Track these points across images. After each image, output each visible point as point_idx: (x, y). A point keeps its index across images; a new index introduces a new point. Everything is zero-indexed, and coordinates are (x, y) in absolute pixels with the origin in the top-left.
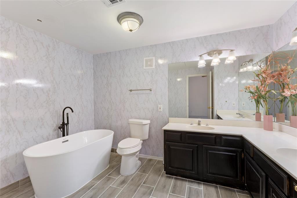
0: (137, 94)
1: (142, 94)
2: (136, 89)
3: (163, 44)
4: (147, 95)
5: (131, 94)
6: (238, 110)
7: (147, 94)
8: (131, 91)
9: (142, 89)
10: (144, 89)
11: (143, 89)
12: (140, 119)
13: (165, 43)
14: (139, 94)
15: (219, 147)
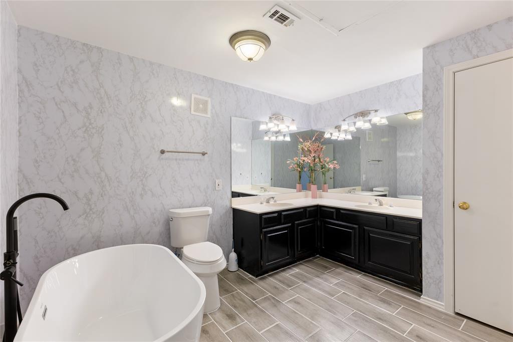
0: (176, 160)
1: (188, 160)
2: (175, 150)
3: (223, 82)
4: (196, 162)
5: (162, 159)
7: (197, 160)
8: (163, 152)
9: (187, 151)
10: (192, 151)
11: (190, 151)
12: (183, 208)
13: (226, 83)
14: (179, 160)
15: (305, 220)
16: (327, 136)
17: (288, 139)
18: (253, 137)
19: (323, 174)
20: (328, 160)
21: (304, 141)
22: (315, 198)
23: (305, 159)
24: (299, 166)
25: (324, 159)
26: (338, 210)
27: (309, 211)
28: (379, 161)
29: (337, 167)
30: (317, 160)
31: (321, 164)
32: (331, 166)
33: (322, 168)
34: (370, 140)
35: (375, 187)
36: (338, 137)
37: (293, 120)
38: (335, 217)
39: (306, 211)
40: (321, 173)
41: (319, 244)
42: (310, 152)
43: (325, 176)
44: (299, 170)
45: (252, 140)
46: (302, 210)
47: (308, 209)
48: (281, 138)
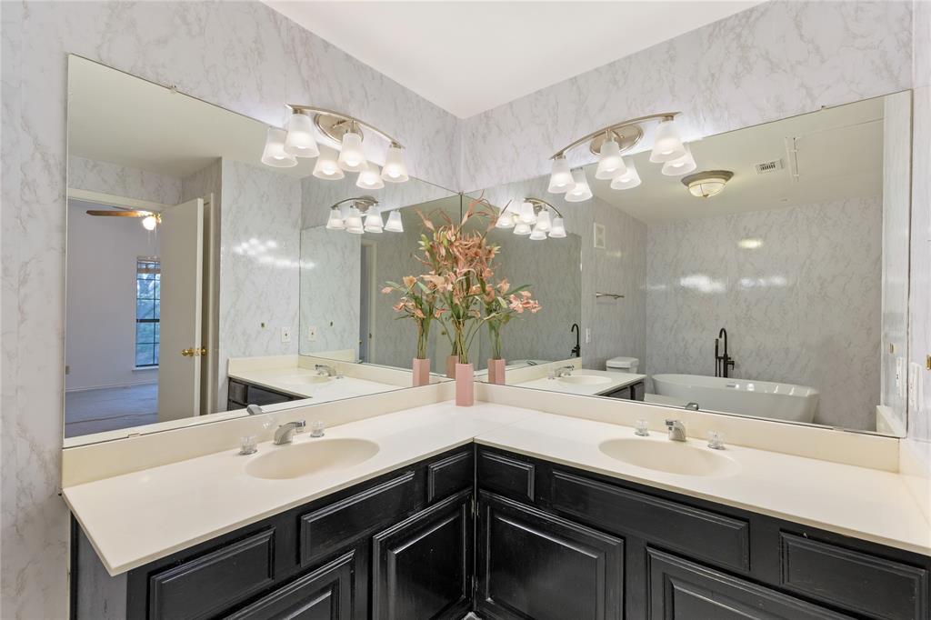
6: (297, 356)
15: (423, 512)
16: (504, 222)
17: (396, 225)
18: (304, 220)
19: (492, 327)
20: (506, 287)
21: (437, 228)
22: (466, 405)
23: (439, 280)
24: (418, 301)
25: (495, 284)
26: (544, 467)
27: (442, 472)
28: (616, 297)
29: (535, 307)
30: (475, 288)
31: (487, 298)
32: (517, 305)
33: (489, 311)
34: (600, 247)
35: (609, 359)
36: (532, 227)
37: (395, 144)
38: (531, 495)
39: (426, 474)
40: (487, 325)
41: (474, 583)
42: (456, 260)
43: (497, 335)
44: (419, 314)
45: (302, 229)
46: (409, 476)
47: (435, 467)
48: (374, 222)
